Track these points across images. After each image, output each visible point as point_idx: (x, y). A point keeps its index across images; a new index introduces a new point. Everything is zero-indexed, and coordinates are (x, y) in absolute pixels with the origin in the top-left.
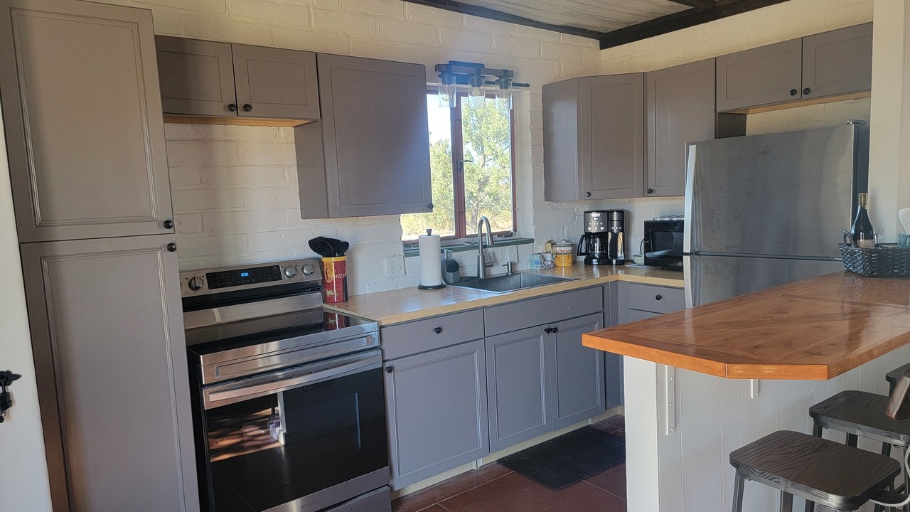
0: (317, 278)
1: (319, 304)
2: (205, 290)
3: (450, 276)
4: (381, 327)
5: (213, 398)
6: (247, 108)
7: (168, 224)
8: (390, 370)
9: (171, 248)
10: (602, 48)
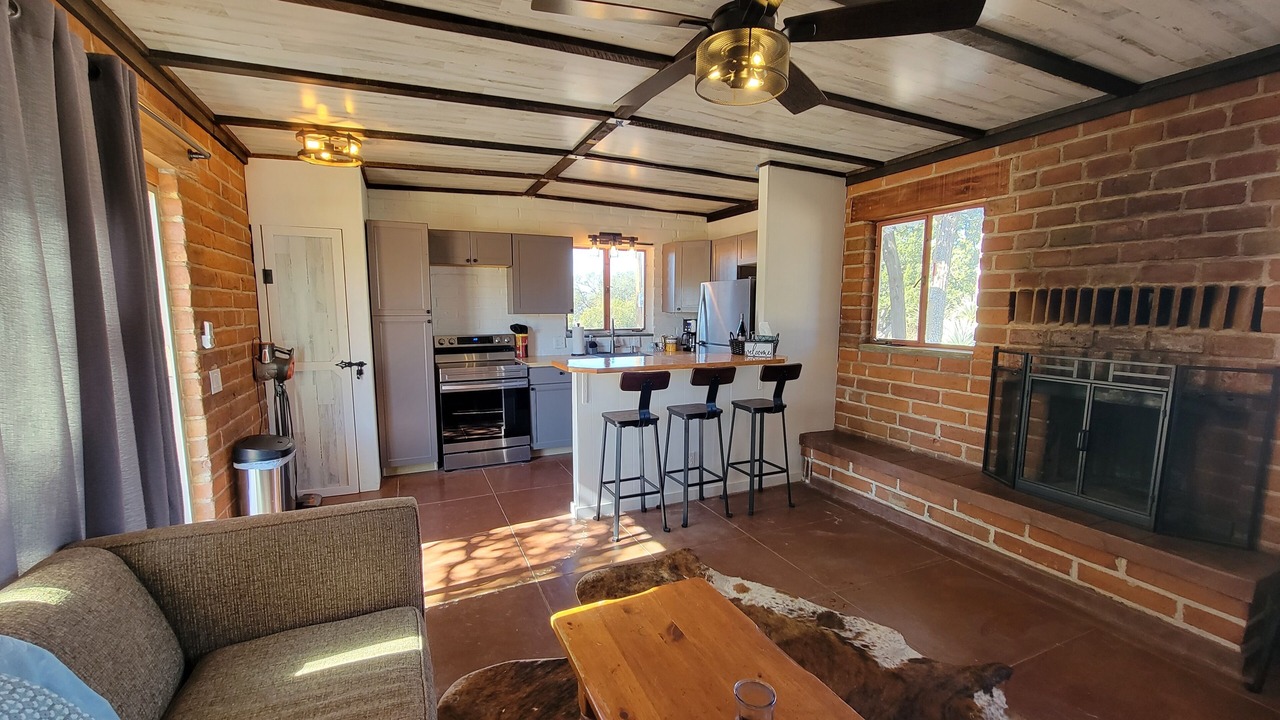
0: (512, 344)
1: (513, 357)
2: (456, 345)
3: (590, 350)
4: (528, 369)
5: (444, 388)
6: (475, 261)
7: (428, 312)
8: (533, 389)
9: (429, 322)
10: (708, 221)
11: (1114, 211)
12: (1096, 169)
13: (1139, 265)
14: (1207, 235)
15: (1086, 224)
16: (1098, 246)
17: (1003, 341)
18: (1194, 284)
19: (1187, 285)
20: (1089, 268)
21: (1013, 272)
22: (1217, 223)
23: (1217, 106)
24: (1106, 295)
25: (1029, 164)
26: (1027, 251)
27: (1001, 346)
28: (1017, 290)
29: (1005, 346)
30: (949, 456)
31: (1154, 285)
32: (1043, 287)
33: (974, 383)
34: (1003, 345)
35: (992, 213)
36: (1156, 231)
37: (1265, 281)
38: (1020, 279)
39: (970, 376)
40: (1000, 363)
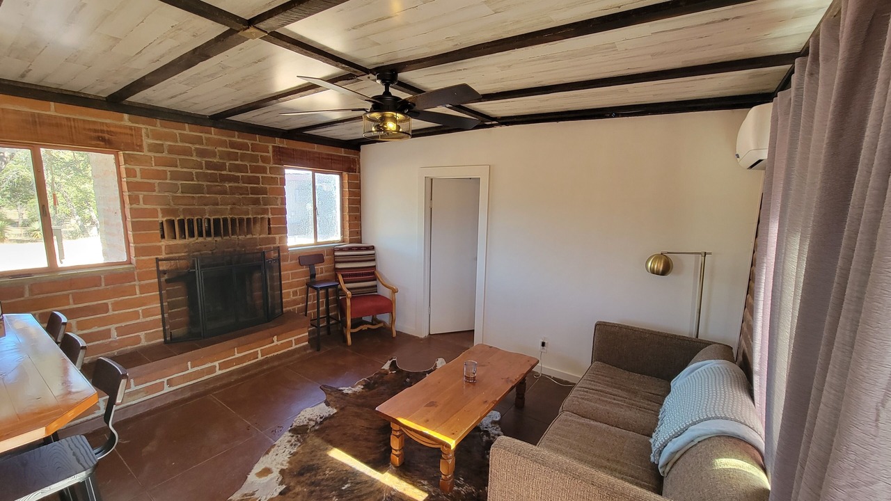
11: (212, 178)
12: (201, 153)
13: (229, 207)
14: (250, 196)
15: (200, 183)
16: (208, 196)
17: (160, 253)
18: (250, 216)
19: (247, 217)
20: (206, 207)
21: (159, 208)
22: (254, 191)
23: (245, 141)
24: (217, 221)
25: (157, 136)
26: (166, 194)
27: (159, 257)
28: (164, 219)
29: (163, 256)
30: (129, 347)
31: (236, 217)
32: (182, 217)
33: (141, 287)
34: (161, 256)
35: (132, 163)
36: (233, 191)
37: (270, 216)
38: (165, 212)
39: (137, 283)
40: (161, 268)
